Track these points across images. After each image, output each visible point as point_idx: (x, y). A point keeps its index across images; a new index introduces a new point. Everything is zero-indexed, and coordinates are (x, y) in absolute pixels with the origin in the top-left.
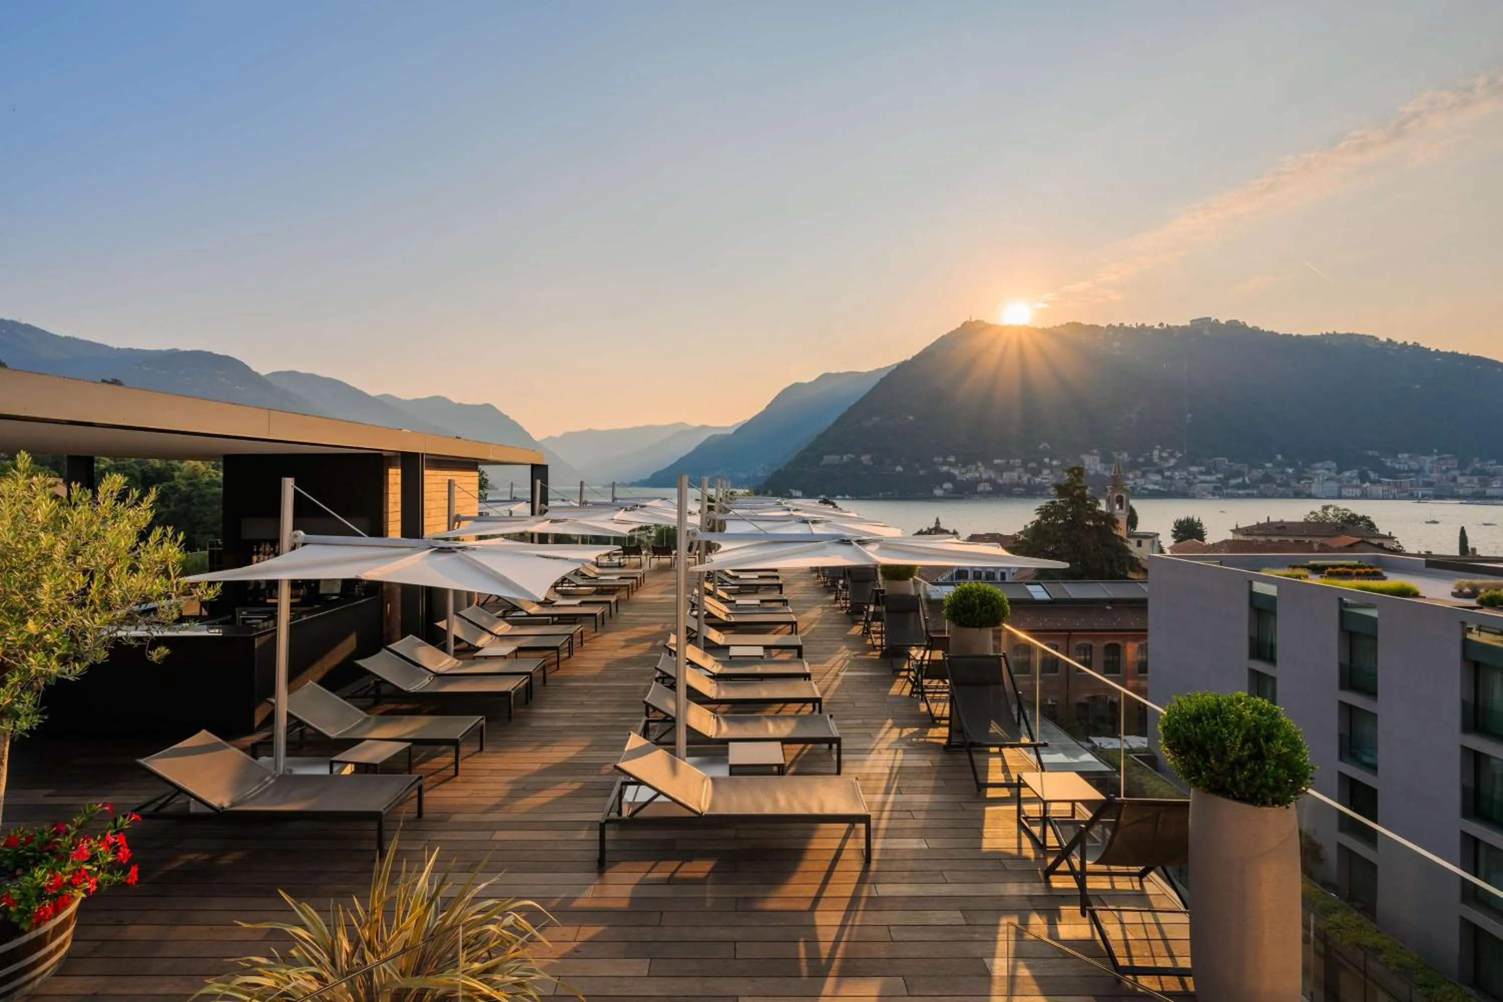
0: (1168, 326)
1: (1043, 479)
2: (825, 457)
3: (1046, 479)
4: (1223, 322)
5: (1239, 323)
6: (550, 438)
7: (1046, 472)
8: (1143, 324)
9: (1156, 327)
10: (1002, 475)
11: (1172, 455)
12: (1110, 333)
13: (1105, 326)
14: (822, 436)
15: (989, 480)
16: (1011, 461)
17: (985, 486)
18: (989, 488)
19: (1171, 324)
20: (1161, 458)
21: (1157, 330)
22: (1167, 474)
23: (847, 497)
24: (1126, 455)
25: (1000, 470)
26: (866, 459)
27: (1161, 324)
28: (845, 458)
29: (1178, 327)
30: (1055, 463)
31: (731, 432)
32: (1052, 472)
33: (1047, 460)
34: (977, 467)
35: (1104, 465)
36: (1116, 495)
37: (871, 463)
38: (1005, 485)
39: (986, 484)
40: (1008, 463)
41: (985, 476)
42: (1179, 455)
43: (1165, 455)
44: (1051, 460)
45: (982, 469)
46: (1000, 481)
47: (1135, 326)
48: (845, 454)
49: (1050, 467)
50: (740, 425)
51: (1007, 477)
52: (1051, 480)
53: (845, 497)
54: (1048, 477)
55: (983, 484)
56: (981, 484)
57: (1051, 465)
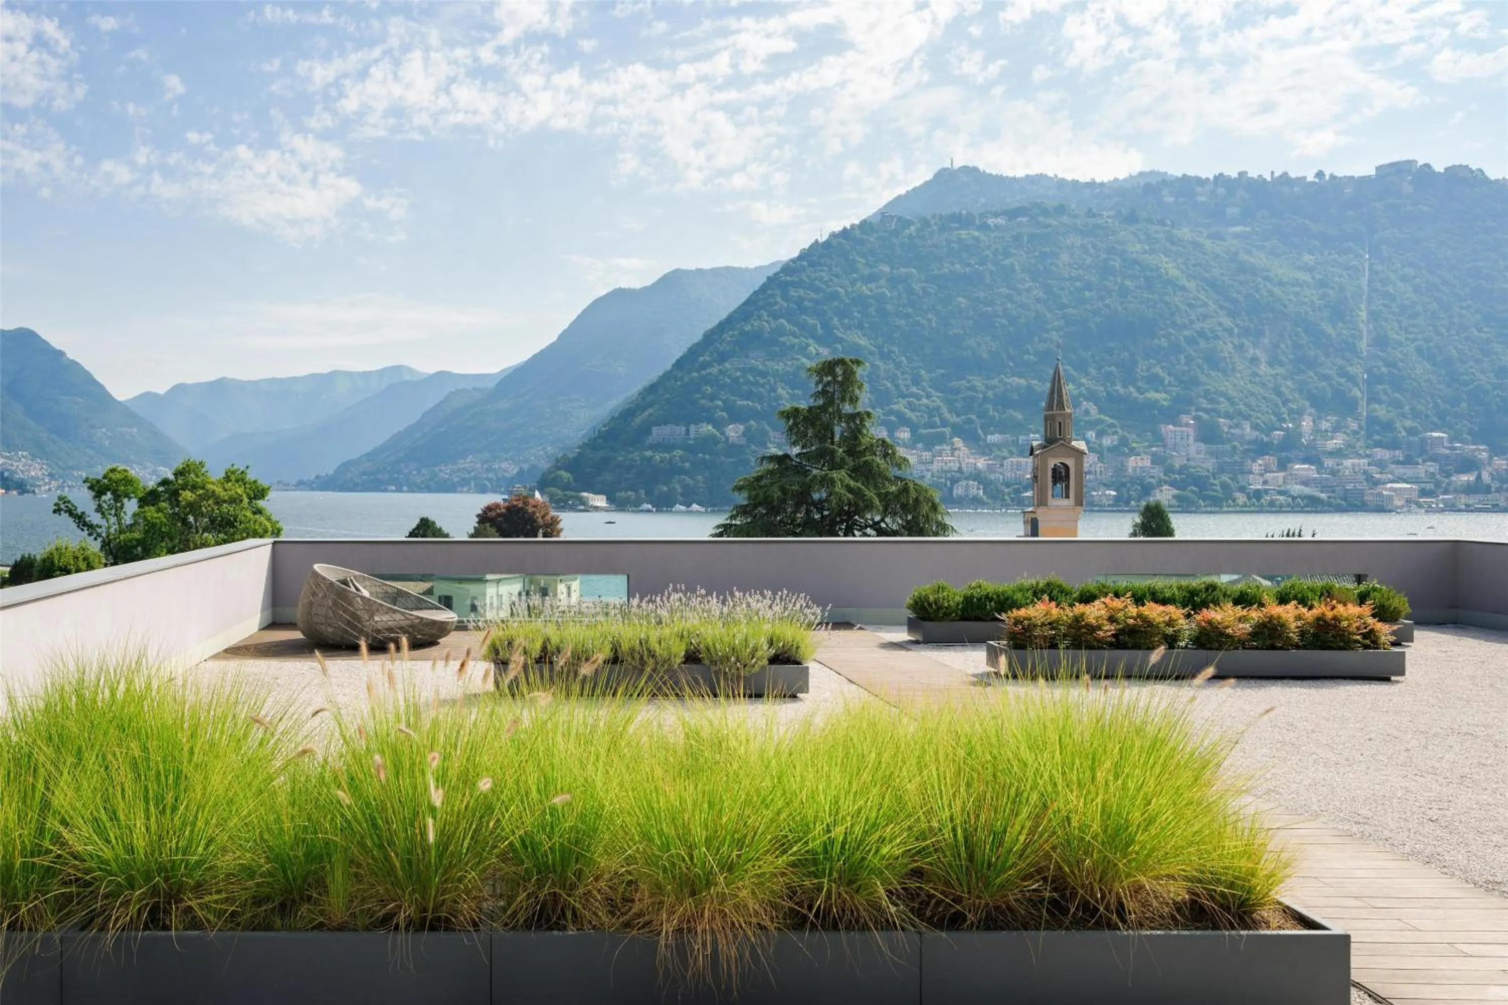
0: (1333, 177)
2: (655, 429)
4: (1439, 168)
5: (1472, 171)
6: (148, 397)
8: (1285, 174)
9: (1311, 178)
10: (1002, 465)
11: (1336, 428)
12: (1221, 191)
13: (1211, 178)
14: (652, 388)
15: (977, 476)
17: (967, 487)
18: (976, 490)
19: (1339, 174)
20: (1317, 431)
21: (1313, 183)
22: (1329, 463)
23: (695, 507)
24: (1247, 426)
25: (998, 454)
27: (1320, 174)
28: (695, 431)
29: (1352, 178)
30: (1107, 441)
32: (1101, 460)
33: (1091, 436)
35: (1203, 446)
38: (1004, 483)
39: (971, 483)
41: (967, 468)
42: (1354, 426)
44: (1100, 434)
45: (963, 453)
46: (994, 477)
47: (1269, 179)
48: (693, 423)
49: (1096, 448)
50: (510, 371)
51: (1009, 470)
52: (1098, 476)
53: (691, 509)
54: (1093, 469)
55: (964, 483)
56: (960, 483)
57: (1100, 445)
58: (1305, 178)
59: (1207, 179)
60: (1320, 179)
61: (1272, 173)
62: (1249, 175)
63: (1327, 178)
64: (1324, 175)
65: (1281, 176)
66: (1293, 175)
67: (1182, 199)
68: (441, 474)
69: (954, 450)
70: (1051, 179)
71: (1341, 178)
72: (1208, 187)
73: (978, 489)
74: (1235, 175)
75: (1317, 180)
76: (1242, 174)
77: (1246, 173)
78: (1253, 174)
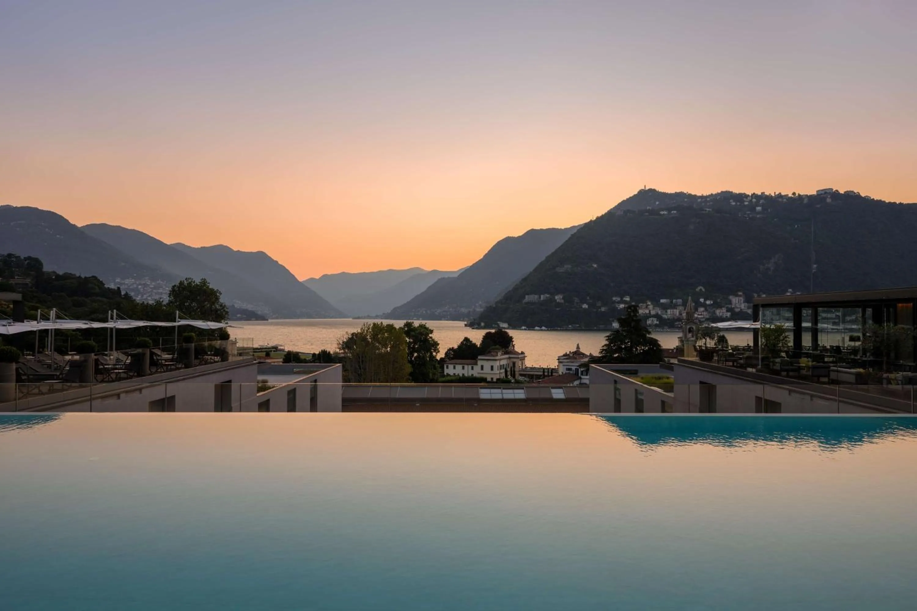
0: (799, 195)
1: (698, 315)
2: (527, 296)
3: (701, 315)
4: (842, 192)
5: (855, 193)
6: (312, 279)
7: (701, 309)
8: (780, 193)
9: (790, 195)
10: (666, 312)
12: (754, 200)
13: (750, 195)
14: (525, 280)
15: (657, 316)
16: (674, 301)
17: (653, 321)
18: (656, 322)
19: (802, 194)
21: (791, 198)
23: (543, 328)
25: (665, 307)
26: (559, 298)
27: (794, 194)
28: (542, 297)
29: (807, 195)
30: (708, 302)
31: (456, 275)
32: (706, 310)
33: (702, 300)
34: (647, 305)
35: (746, 304)
36: (688, 327)
37: (562, 301)
38: (669, 319)
39: (654, 319)
40: (672, 302)
41: (653, 313)
44: (705, 300)
45: (651, 307)
46: (665, 316)
47: (773, 195)
48: (542, 294)
49: (704, 305)
50: (463, 270)
51: (669, 314)
52: (705, 316)
53: (542, 328)
54: (703, 313)
55: (651, 319)
56: (650, 319)
57: (706, 304)
58: (788, 195)
59: (749, 195)
60: (794, 196)
61: (775, 193)
62: (766, 194)
63: (797, 195)
64: (796, 194)
65: (778, 194)
66: (783, 194)
67: (738, 204)
68: (436, 313)
70: (686, 194)
71: (802, 195)
72: (749, 198)
73: (657, 321)
74: (760, 194)
75: (793, 196)
76: (763, 193)
77: (764, 193)
78: (767, 193)
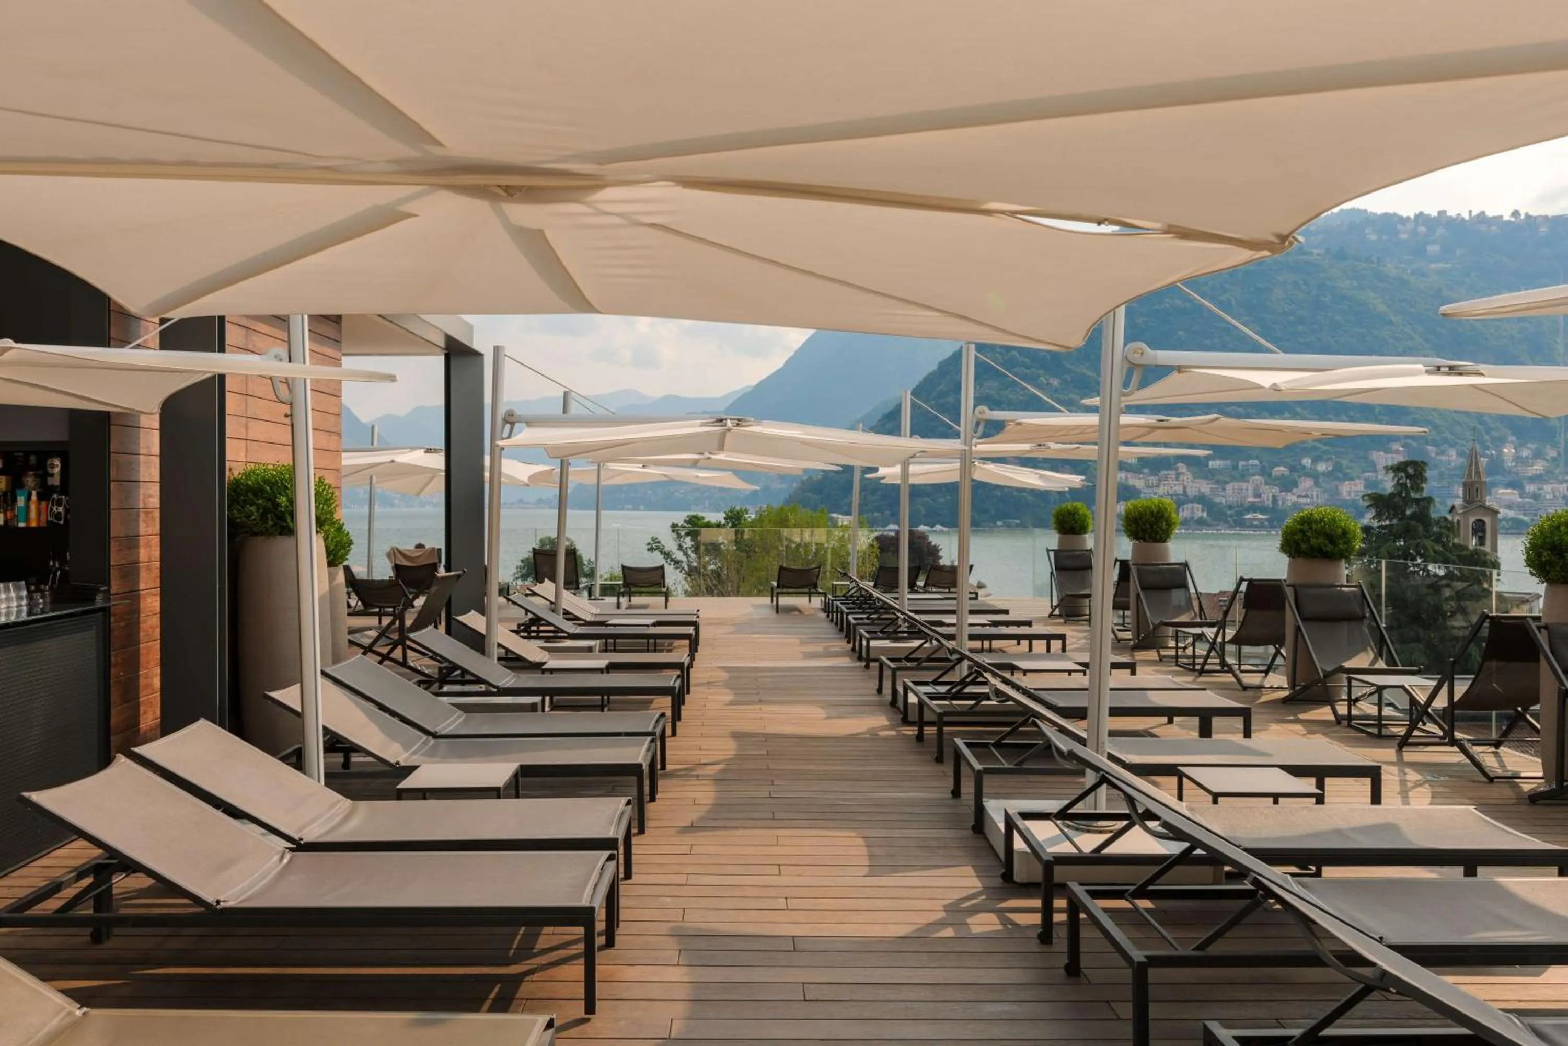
0: (1528, 216)
1: (1299, 496)
3: (1306, 496)
7: (1306, 484)
8: (1483, 213)
9: (1507, 217)
10: (1224, 489)
11: (1537, 455)
12: (1422, 229)
13: (1412, 216)
15: (1201, 499)
16: (1241, 463)
17: (1192, 509)
18: (1199, 512)
19: (1531, 213)
20: (1518, 459)
21: (1508, 222)
22: (1530, 488)
24: (1453, 453)
25: (1221, 479)
27: (1516, 213)
29: (1546, 217)
30: (1322, 467)
32: (1317, 484)
33: (1307, 462)
36: (1472, 520)
38: (1229, 506)
39: (1196, 505)
40: (1235, 467)
41: (1191, 492)
42: (1552, 453)
43: (1525, 453)
44: (1315, 460)
45: (1187, 478)
46: (1221, 500)
47: (1467, 217)
49: (1313, 474)
50: (737, 396)
51: (1230, 494)
52: (1315, 499)
53: (934, 529)
54: (1309, 493)
55: (1190, 505)
56: (1186, 506)
57: (1316, 470)
58: (1501, 217)
59: (1408, 218)
60: (1516, 218)
61: (1470, 212)
62: (1449, 214)
63: (1522, 217)
64: (1520, 215)
65: (1478, 215)
66: (1490, 214)
67: (1384, 237)
68: (677, 494)
69: (1178, 475)
71: (1536, 217)
72: (1410, 226)
73: (1203, 511)
74: (1434, 214)
75: (1513, 219)
76: (1442, 213)
77: (1444, 212)
78: (1452, 213)
